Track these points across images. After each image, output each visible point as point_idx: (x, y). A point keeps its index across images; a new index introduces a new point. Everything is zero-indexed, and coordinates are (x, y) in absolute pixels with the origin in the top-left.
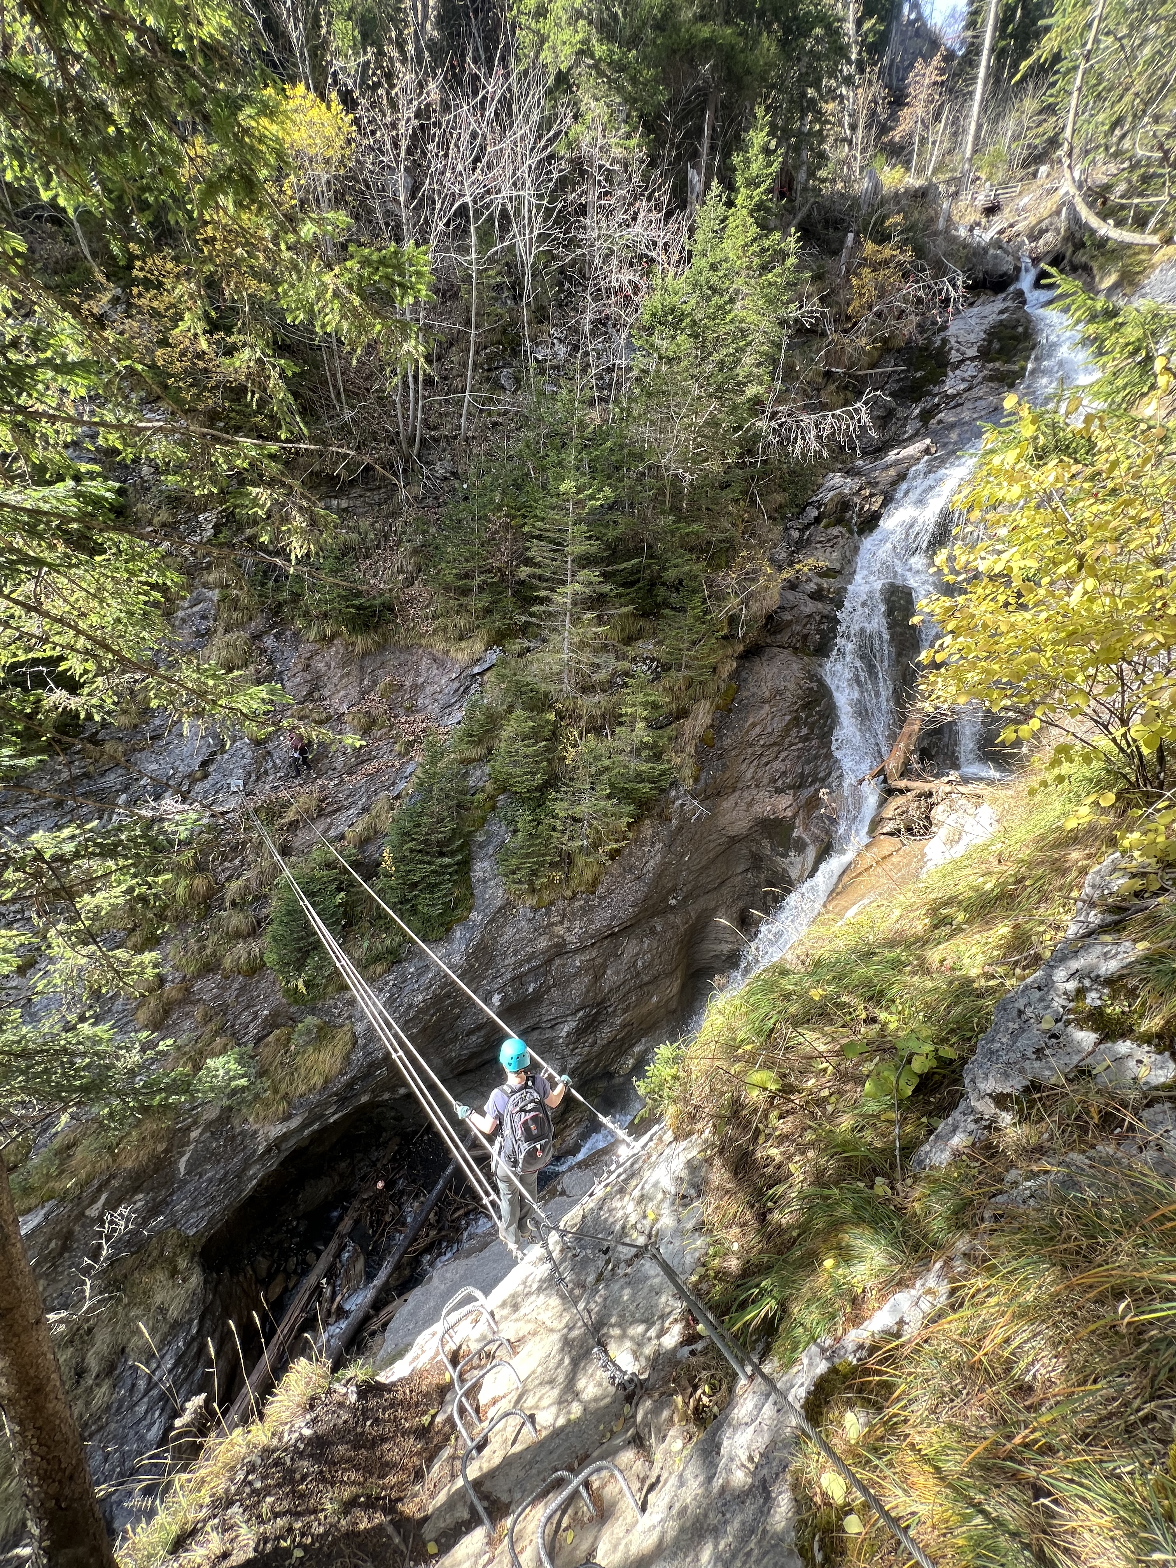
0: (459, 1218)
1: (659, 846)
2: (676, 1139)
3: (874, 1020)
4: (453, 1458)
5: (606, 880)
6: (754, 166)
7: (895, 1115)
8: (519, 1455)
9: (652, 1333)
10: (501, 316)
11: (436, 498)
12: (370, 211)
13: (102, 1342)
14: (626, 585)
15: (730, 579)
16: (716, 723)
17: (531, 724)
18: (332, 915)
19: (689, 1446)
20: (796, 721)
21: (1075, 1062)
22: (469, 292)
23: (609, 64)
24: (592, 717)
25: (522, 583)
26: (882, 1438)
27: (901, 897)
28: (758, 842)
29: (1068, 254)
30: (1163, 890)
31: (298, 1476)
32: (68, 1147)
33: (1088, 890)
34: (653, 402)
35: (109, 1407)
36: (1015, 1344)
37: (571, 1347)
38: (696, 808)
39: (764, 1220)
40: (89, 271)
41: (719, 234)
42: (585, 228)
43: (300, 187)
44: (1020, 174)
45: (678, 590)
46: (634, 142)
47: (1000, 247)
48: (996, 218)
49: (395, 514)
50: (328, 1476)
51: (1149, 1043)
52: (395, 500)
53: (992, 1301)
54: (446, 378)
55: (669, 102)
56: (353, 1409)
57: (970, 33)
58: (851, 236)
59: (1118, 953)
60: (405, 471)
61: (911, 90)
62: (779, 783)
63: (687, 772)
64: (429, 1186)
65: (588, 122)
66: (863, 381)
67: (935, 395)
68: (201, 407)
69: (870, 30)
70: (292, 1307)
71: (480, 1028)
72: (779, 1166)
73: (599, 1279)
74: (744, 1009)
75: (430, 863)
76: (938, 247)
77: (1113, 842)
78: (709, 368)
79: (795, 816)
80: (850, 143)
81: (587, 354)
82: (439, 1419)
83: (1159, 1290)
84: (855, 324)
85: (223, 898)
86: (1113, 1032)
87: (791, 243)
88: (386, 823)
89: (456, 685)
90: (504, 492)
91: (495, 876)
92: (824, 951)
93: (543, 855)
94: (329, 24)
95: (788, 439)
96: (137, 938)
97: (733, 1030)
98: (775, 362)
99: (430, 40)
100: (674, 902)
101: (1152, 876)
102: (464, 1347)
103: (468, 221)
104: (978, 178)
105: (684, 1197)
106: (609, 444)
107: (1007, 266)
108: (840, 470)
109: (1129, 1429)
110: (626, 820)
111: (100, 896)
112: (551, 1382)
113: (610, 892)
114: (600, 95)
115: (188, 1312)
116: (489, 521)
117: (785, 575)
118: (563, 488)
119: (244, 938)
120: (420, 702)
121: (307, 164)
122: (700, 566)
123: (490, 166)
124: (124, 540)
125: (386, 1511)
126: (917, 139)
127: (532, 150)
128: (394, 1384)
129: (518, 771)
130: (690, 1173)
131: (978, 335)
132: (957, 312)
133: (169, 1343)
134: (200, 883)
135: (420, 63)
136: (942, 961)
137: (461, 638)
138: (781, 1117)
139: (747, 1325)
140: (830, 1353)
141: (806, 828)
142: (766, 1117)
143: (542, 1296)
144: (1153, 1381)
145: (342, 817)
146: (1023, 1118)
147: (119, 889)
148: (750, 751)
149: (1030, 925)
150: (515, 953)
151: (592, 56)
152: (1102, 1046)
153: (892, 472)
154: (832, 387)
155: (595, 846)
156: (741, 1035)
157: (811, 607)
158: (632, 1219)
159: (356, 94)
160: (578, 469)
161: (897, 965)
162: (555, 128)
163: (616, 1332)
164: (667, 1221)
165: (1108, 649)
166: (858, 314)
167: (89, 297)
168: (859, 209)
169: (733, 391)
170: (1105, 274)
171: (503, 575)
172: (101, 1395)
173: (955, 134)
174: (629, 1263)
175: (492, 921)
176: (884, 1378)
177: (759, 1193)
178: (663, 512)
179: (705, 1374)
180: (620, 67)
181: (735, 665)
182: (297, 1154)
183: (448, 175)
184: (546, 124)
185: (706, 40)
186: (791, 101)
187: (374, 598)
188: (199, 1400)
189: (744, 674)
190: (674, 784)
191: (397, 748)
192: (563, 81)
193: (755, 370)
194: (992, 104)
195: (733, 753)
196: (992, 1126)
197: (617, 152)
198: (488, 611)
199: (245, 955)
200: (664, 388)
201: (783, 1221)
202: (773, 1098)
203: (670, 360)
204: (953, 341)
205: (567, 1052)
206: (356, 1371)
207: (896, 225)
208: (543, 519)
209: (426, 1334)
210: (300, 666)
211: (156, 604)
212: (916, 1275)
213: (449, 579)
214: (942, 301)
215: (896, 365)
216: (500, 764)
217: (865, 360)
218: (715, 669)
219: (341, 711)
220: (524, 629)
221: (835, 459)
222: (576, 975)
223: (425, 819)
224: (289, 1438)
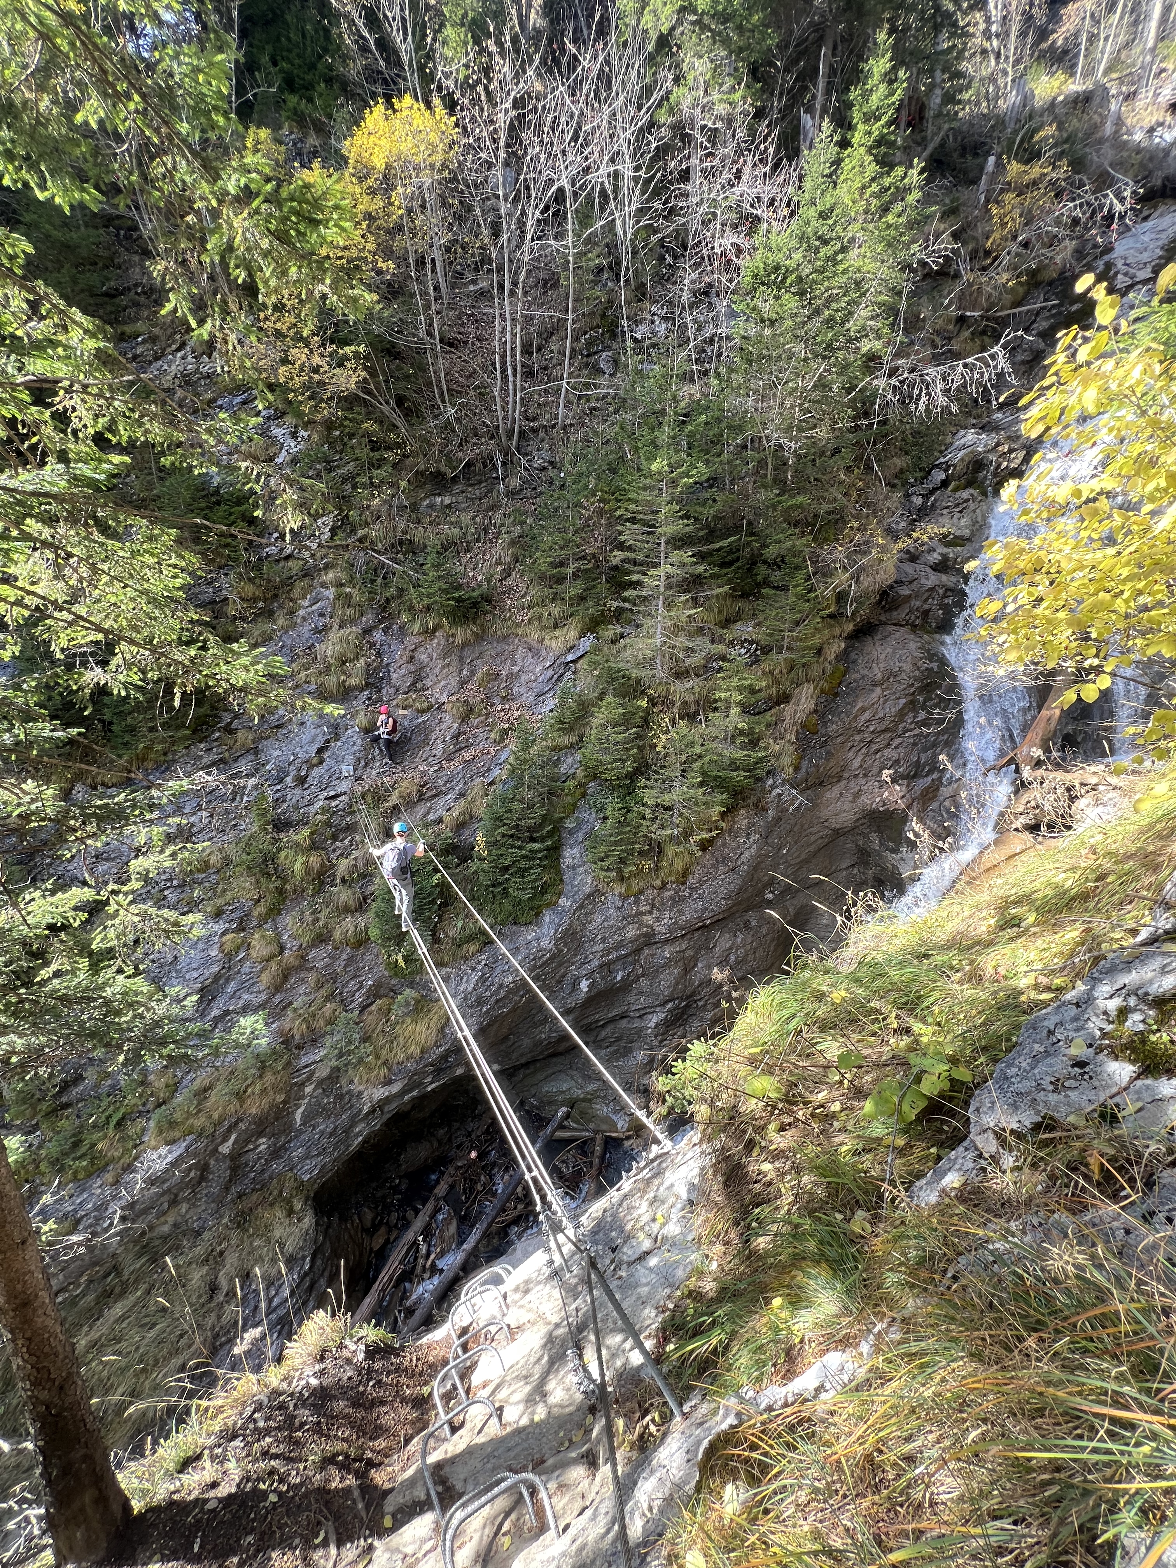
1: (754, 837)
5: (698, 871)
6: (874, 98)
7: (899, 1142)
10: (601, 299)
11: (534, 489)
12: (470, 210)
14: (723, 565)
15: (837, 553)
16: (821, 708)
17: (621, 710)
18: (429, 895)
20: (912, 705)
21: (1102, 1099)
22: (567, 279)
23: (713, 17)
24: (685, 703)
25: (615, 568)
28: (865, 836)
31: (297, 1423)
32: (205, 1090)
34: (755, 369)
37: (552, 1344)
38: (795, 798)
41: (832, 180)
42: (686, 195)
43: (407, 196)
45: (779, 568)
46: (739, 94)
49: (494, 507)
50: (324, 1428)
52: (495, 493)
54: (546, 368)
55: (779, 45)
56: (359, 1370)
58: (992, 159)
60: (504, 464)
63: (786, 760)
65: (690, 83)
66: (1002, 321)
70: (392, 1258)
71: (568, 1012)
72: (770, 1184)
75: (520, 848)
76: (1102, 157)
78: (817, 325)
79: (908, 808)
80: (998, 56)
84: (996, 258)
85: (334, 875)
86: (1156, 1066)
87: (914, 176)
88: (481, 808)
89: (550, 672)
90: (599, 478)
91: (584, 863)
93: (633, 843)
94: (436, 33)
95: (910, 396)
98: (895, 312)
100: (770, 896)
103: (565, 205)
104: (1164, 70)
105: (691, 1204)
106: (705, 417)
108: (974, 426)
110: (718, 809)
113: (702, 883)
114: (703, 51)
115: (301, 1248)
116: (584, 507)
117: (900, 545)
118: (655, 467)
119: (352, 912)
120: (515, 690)
121: (413, 172)
122: (804, 541)
125: (358, 1475)
126: (1084, 38)
129: (608, 758)
130: (699, 1180)
131: (1152, 254)
132: (1125, 229)
134: (314, 860)
135: (517, 52)
136: (996, 968)
137: (556, 626)
138: (782, 1129)
142: (764, 1127)
143: (548, 1287)
145: (441, 802)
148: (858, 738)
150: (604, 940)
151: (695, 12)
154: (967, 334)
155: (687, 834)
157: (932, 579)
158: (643, 1221)
159: (457, 95)
160: (671, 447)
161: (944, 971)
164: (674, 1227)
166: (1000, 248)
168: (1004, 128)
169: (844, 348)
171: (597, 561)
173: (1136, 23)
175: (581, 907)
177: (745, 1212)
178: (765, 486)
179: (658, 1401)
180: (725, 17)
181: (843, 645)
182: (398, 1118)
187: (473, 590)
189: (853, 656)
190: (771, 773)
191: (492, 735)
192: (663, 42)
193: (871, 323)
195: (839, 740)
197: (722, 109)
198: (582, 598)
199: (352, 929)
200: (766, 353)
202: (774, 1107)
203: (772, 322)
204: (1120, 264)
205: (655, 1043)
206: (369, 1333)
207: (1046, 138)
208: (636, 502)
210: (405, 658)
213: (544, 567)
214: (1104, 218)
215: (1046, 300)
216: (590, 752)
217: (1008, 298)
218: (819, 651)
219: (442, 700)
220: (618, 615)
221: (969, 414)
222: (666, 965)
223: (516, 805)
224: (297, 1385)
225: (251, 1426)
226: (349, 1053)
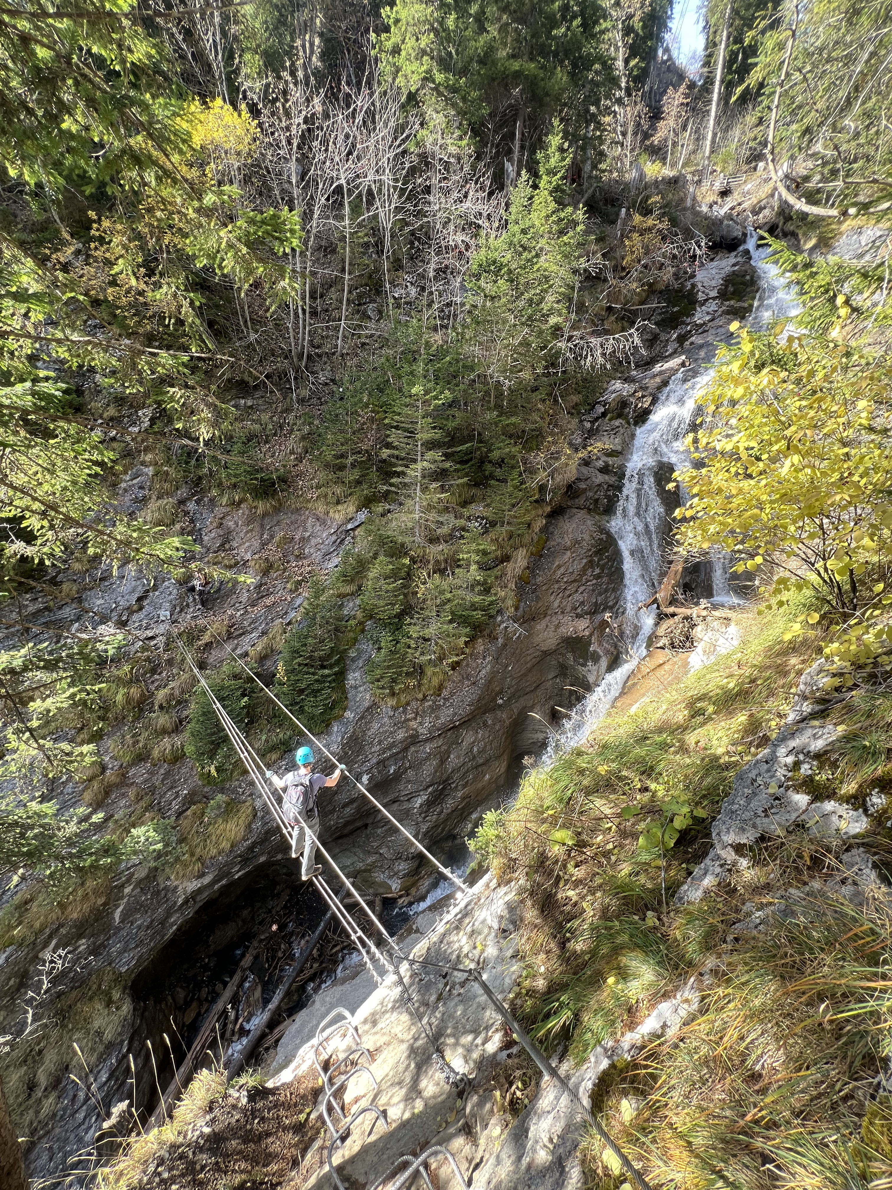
0: (336, 953)
1: (489, 659)
2: (499, 885)
3: (646, 789)
4: (322, 1148)
5: (449, 685)
6: (552, 160)
7: (662, 863)
8: (374, 1144)
9: (479, 1041)
10: (368, 265)
11: (319, 399)
12: (270, 189)
13: (50, 1060)
14: (462, 462)
15: (539, 458)
16: (531, 565)
17: (391, 567)
18: (238, 715)
19: (506, 1132)
20: (591, 564)
21: (793, 818)
22: (344, 248)
23: (446, 88)
24: (437, 562)
25: (385, 461)
26: (647, 1120)
27: (668, 695)
28: (564, 655)
29: (781, 224)
30: (856, 686)
31: (198, 1167)
32: (26, 903)
33: (802, 687)
34: (481, 328)
35: (54, 1115)
36: (748, 1040)
37: (416, 1053)
38: (516, 629)
39: (564, 947)
40: (58, 231)
41: (528, 208)
42: (429, 203)
43: (218, 172)
44: (745, 168)
45: (501, 466)
46: (464, 142)
47: (732, 219)
48: (728, 199)
49: (288, 410)
50: (223, 1166)
51: (848, 803)
52: (288, 400)
53: (731, 1006)
54: (327, 310)
55: (490, 115)
56: (244, 1111)
57: (706, 70)
58: (624, 210)
59: (823, 734)
60: (296, 378)
61: (665, 108)
62: (579, 610)
63: (509, 603)
64: (313, 927)
65: (431, 128)
66: (635, 313)
67: (688, 324)
68: (141, 330)
69: (635, 66)
70: (203, 1029)
71: (352, 801)
72: (576, 904)
73: (439, 998)
74: (549, 783)
75: (314, 674)
76: (687, 219)
77: (820, 650)
78: (521, 303)
79: (591, 635)
80: (622, 145)
81: (431, 293)
82: (312, 1116)
83: (853, 994)
84: (628, 273)
85: (152, 703)
86: (821, 794)
87: (580, 215)
88: (280, 644)
89: (334, 538)
90: (370, 394)
91: (364, 683)
92: (609, 738)
93: (401, 667)
94: (240, 56)
95: (581, 356)
96: (84, 735)
97: (541, 799)
98: (570, 300)
99: (316, 68)
100: (500, 701)
101: (847, 676)
102: (334, 1057)
103: (343, 197)
104: (715, 171)
105: (504, 931)
106: (448, 358)
107: (737, 232)
108: (620, 378)
109: (834, 1106)
110: (464, 639)
111: (49, 701)
112: (399, 1083)
113: (452, 694)
114: (439, 109)
115: (120, 1034)
116: (359, 415)
117: (580, 455)
118: (414, 391)
119: (169, 734)
120: (306, 551)
121: (223, 155)
122: (517, 448)
123: (359, 158)
124: (73, 428)
126: (670, 143)
127: (390, 148)
128: (277, 1088)
129: (381, 603)
130: (509, 912)
131: (717, 282)
132: (702, 265)
133: (105, 1060)
134: (135, 692)
135: (307, 84)
136: (697, 743)
137: (338, 503)
138: (577, 866)
139: (549, 1031)
140: (611, 1053)
141: (600, 644)
142: (565, 866)
143: (395, 1014)
144: (850, 1067)
145: (247, 639)
146: (757, 862)
147: (64, 696)
148: (556, 586)
149: (761, 714)
150: (380, 742)
151: (434, 82)
152: (813, 806)
153: (658, 380)
154: (613, 318)
155: (441, 659)
156: (547, 803)
157: (600, 478)
158: (465, 950)
159: (260, 106)
160: (425, 377)
161: (664, 747)
162: (407, 132)
163: (451, 1041)
164: (491, 951)
165: (810, 507)
166: (631, 266)
167: (57, 250)
168: (630, 192)
169: (539, 320)
170: (808, 239)
171: (370, 455)
172: (48, 1104)
173: (698, 139)
174: (463, 984)
175: (362, 718)
176: (649, 1071)
177: (559, 927)
178: (489, 409)
179: (518, 1073)
180: (454, 90)
181: (544, 522)
182: (209, 905)
183: (328, 163)
184: (400, 128)
185: (516, 72)
186: (579, 115)
187: (272, 473)
188: (123, 1105)
189: (551, 529)
190: (500, 612)
191: (289, 586)
192: (412, 97)
193: (555, 305)
194: (723, 119)
195: (544, 588)
196: (732, 869)
197: (452, 149)
198: (358, 482)
199: (169, 747)
200: (489, 318)
201: (578, 948)
202: (570, 851)
203: (493, 298)
204: (699, 285)
205: (420, 819)
206: (248, 1080)
207: (656, 203)
208: (399, 414)
209: (306, 1047)
210: (215, 524)
211: (96, 475)
212: (677, 988)
213: (329, 458)
214: (691, 257)
215: (659, 303)
216: (368, 598)
217: (636, 298)
218: (529, 525)
219: (246, 558)
220: (386, 496)
221: (616, 370)
222: (427, 759)
223: (310, 640)
224: (192, 1136)
225: (157, 1179)
226: (166, 854)
